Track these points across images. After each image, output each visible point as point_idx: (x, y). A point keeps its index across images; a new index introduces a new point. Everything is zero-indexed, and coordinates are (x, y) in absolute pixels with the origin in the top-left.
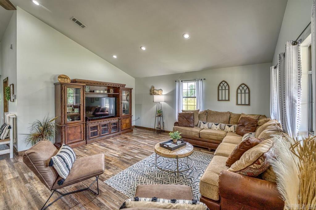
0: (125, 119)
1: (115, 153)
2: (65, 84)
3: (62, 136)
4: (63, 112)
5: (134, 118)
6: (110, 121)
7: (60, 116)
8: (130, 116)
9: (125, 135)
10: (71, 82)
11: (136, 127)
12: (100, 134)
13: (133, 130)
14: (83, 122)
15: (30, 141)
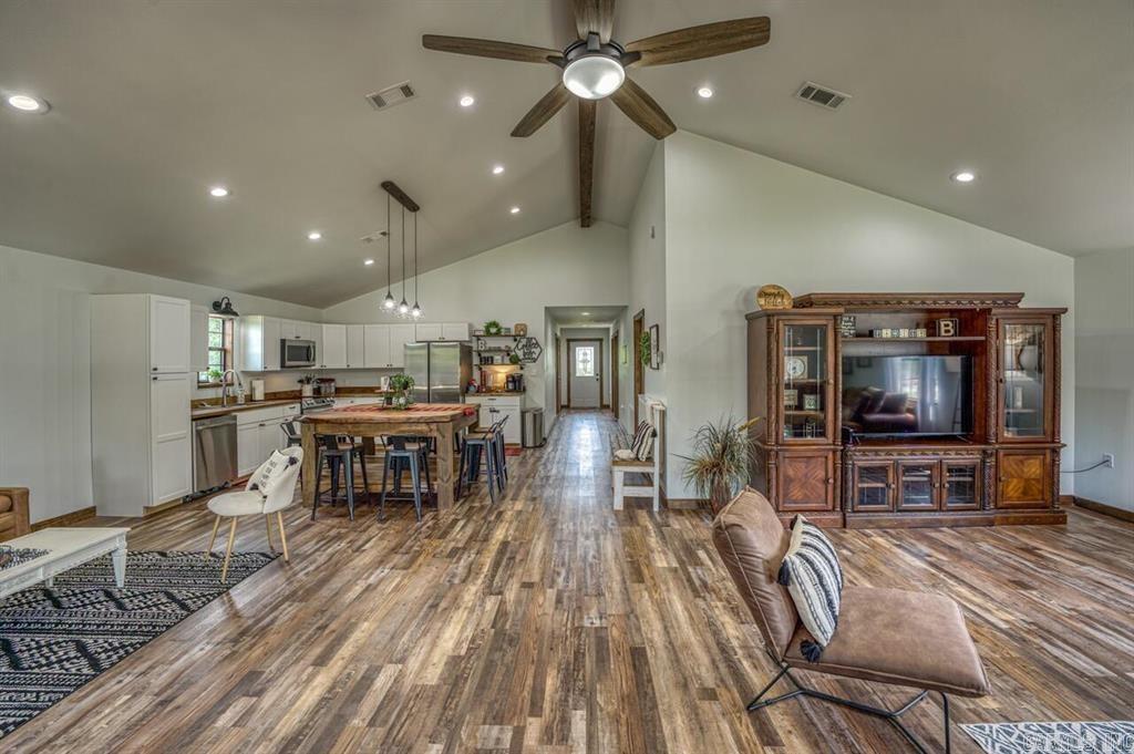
0: (1021, 457)
1: (989, 611)
2: (778, 314)
3: (769, 481)
4: (774, 406)
5: (1068, 459)
6: (942, 455)
7: (766, 416)
8: (1049, 447)
9: (1017, 532)
10: (794, 307)
11: (1080, 504)
12: (896, 499)
13: (1069, 519)
14: (834, 444)
15: (692, 476)
